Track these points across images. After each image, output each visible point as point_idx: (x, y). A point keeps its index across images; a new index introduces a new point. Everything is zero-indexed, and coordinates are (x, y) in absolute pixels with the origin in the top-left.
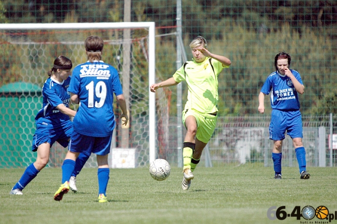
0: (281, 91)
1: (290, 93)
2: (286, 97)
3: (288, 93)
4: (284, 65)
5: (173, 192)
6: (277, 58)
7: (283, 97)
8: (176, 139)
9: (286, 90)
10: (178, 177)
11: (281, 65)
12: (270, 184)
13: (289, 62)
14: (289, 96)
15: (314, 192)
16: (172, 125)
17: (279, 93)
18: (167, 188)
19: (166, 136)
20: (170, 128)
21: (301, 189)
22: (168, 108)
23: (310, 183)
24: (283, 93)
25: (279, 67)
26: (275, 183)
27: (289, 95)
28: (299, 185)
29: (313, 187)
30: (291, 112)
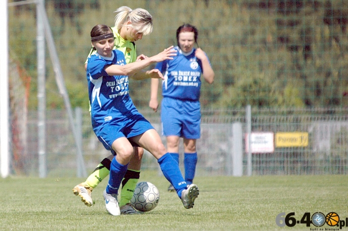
0: (181, 73)
1: (192, 79)
2: (185, 82)
3: (190, 78)
4: (189, 41)
5: (34, 210)
6: (179, 31)
7: (182, 81)
8: (36, 140)
9: (189, 73)
10: (39, 190)
11: (184, 40)
12: (166, 199)
13: (196, 38)
14: (191, 82)
15: (225, 210)
16: (32, 122)
17: (178, 76)
18: (24, 205)
19: (23, 136)
20: (29, 126)
21: (209, 205)
22: (25, 100)
23: (221, 197)
24: (183, 77)
25: (182, 43)
26: (173, 197)
27: (190, 80)
28: (205, 200)
29: (225, 203)
30: (189, 103)
